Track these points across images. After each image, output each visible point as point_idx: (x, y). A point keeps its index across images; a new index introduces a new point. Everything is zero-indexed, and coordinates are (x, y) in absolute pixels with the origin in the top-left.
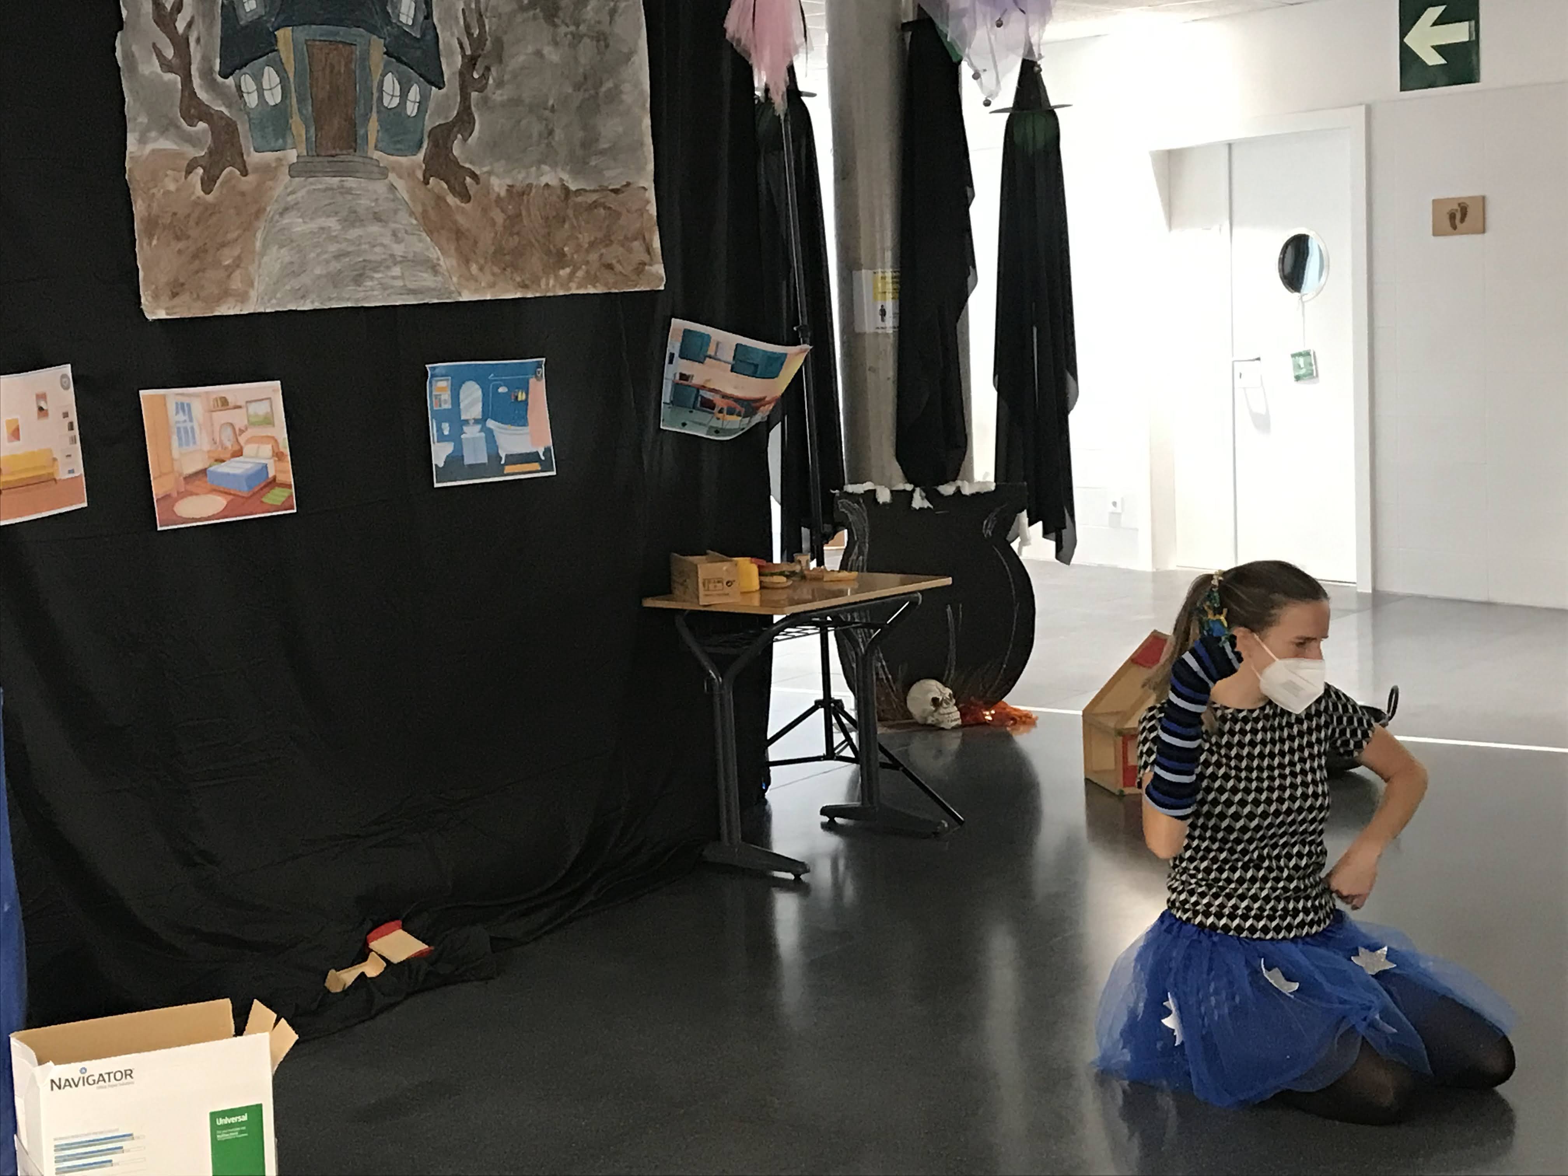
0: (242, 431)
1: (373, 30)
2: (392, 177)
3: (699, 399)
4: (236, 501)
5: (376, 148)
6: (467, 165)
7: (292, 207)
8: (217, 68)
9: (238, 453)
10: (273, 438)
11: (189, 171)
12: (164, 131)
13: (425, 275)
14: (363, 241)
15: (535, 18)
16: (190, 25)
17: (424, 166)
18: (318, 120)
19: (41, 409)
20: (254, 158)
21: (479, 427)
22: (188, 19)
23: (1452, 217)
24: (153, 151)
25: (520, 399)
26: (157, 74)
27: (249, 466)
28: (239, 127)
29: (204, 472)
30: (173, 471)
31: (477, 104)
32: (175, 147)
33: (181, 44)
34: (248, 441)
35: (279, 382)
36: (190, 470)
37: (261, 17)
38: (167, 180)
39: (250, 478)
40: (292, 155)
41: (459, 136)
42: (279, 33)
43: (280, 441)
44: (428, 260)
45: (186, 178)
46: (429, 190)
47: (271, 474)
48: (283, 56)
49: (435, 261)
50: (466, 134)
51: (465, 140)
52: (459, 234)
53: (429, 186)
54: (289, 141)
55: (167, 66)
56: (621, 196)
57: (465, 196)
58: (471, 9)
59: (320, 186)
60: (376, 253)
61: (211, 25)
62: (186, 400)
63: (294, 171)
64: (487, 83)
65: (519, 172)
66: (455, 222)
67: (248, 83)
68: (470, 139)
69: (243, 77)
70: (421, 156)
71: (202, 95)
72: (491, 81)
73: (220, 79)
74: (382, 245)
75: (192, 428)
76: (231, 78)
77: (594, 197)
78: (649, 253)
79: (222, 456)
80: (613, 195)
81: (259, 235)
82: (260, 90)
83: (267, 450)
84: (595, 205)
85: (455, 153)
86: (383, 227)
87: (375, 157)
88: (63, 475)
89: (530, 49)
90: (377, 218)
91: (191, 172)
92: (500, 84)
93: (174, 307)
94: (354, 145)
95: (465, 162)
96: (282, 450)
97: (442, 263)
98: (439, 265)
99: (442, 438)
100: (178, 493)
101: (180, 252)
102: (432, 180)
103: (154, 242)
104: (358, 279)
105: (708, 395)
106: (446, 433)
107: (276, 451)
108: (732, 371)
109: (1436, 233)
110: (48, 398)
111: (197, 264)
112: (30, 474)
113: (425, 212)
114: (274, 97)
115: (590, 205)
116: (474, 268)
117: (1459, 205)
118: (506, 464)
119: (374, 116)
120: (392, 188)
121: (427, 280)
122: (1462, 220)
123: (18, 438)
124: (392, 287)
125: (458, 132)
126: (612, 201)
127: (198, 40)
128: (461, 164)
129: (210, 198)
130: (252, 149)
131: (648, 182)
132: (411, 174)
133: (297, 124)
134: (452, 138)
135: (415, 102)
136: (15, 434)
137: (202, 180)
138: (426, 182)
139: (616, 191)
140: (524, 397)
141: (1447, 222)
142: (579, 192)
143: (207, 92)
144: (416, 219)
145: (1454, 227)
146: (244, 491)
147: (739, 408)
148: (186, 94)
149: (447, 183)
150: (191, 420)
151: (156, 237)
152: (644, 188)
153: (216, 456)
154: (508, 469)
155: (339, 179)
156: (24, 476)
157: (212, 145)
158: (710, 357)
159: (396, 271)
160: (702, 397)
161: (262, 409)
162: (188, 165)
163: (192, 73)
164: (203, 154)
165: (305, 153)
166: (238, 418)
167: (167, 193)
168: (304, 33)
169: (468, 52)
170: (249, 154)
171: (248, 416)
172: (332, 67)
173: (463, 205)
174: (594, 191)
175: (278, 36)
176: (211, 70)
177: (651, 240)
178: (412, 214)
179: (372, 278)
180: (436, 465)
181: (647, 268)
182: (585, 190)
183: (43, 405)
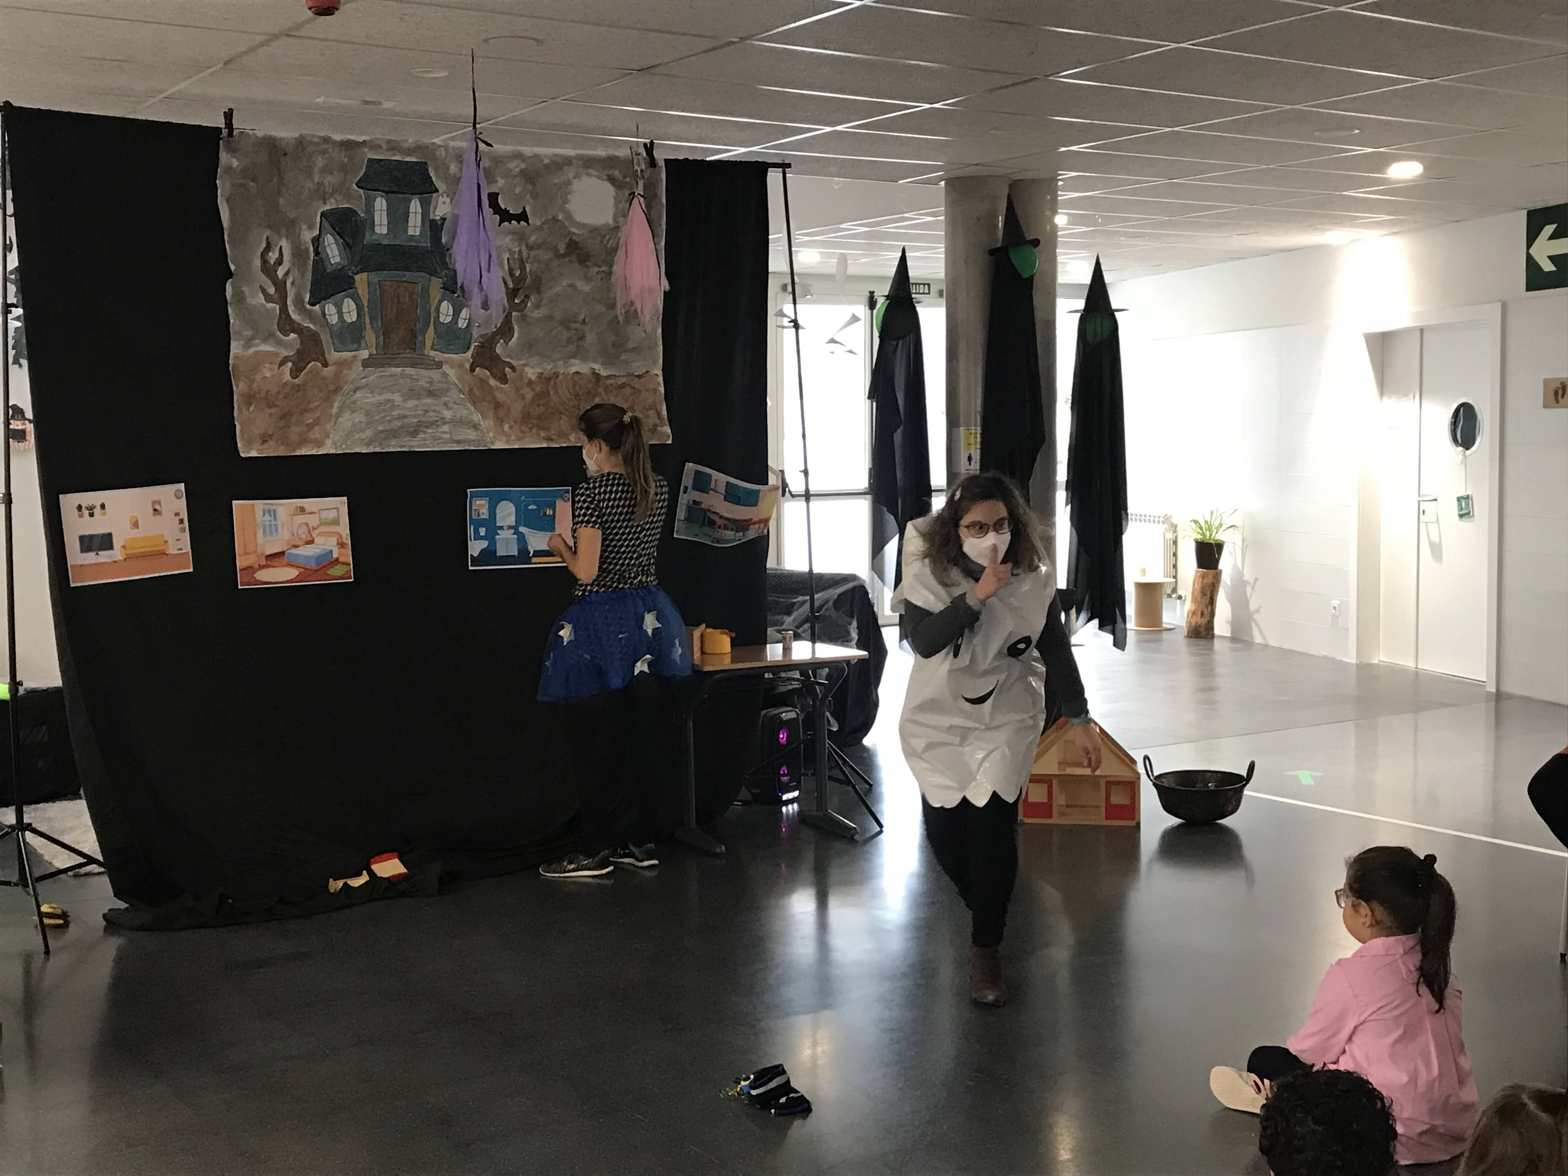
0: (314, 529)
1: (433, 273)
2: (446, 368)
3: (707, 518)
4: (306, 572)
5: (432, 348)
6: (508, 360)
7: (364, 387)
8: (307, 299)
9: (311, 542)
10: (339, 534)
11: (282, 363)
12: (265, 340)
13: (469, 431)
14: (419, 409)
15: (571, 262)
16: (287, 273)
17: (471, 361)
18: (386, 332)
19: (155, 510)
20: (333, 356)
21: (513, 531)
22: (286, 270)
23: (1556, 393)
24: (256, 353)
25: (548, 513)
26: (262, 304)
27: (318, 551)
28: (322, 337)
29: (282, 553)
30: (255, 552)
31: (518, 320)
32: (273, 349)
33: (280, 286)
34: (320, 534)
35: (346, 498)
36: (269, 552)
37: (343, 267)
38: (265, 370)
39: (318, 559)
40: (364, 354)
41: (502, 341)
42: (357, 278)
43: (344, 536)
44: (472, 421)
45: (279, 368)
46: (474, 376)
47: (335, 556)
48: (360, 292)
49: (477, 422)
50: (507, 340)
51: (506, 343)
52: (497, 406)
53: (475, 373)
54: (363, 344)
55: (268, 298)
56: (642, 379)
57: (503, 379)
58: (514, 259)
59: (386, 374)
60: (430, 417)
61: (303, 275)
62: (272, 508)
63: (366, 364)
64: (526, 306)
65: (548, 364)
66: (494, 397)
67: (330, 309)
68: (510, 343)
69: (326, 307)
70: (469, 354)
71: (295, 317)
72: (529, 305)
73: (308, 306)
74: (435, 411)
75: (276, 525)
76: (318, 306)
77: (624, 380)
78: (659, 418)
79: (297, 544)
80: (637, 379)
81: (336, 405)
82: (340, 313)
83: (333, 541)
84: (622, 386)
85: (498, 351)
86: (436, 399)
87: (431, 355)
88: (172, 550)
89: (565, 283)
90: (431, 393)
91: (283, 364)
92: (537, 306)
93: (263, 450)
94: (414, 347)
95: (506, 358)
96: (345, 541)
97: (482, 422)
98: (479, 425)
99: (478, 537)
100: (259, 565)
101: (271, 415)
102: (477, 369)
103: (251, 409)
104: (414, 433)
105: (713, 516)
106: (482, 534)
107: (340, 541)
108: (725, 500)
109: (1546, 406)
110: (162, 503)
111: (283, 422)
112: (150, 549)
113: (471, 390)
114: (351, 316)
115: (620, 385)
116: (506, 427)
117: (1561, 383)
118: (533, 556)
119: (431, 328)
120: (445, 375)
121: (472, 435)
122: (1563, 396)
123: (137, 527)
124: (441, 438)
125: (501, 338)
126: (636, 383)
127: (293, 283)
128: (503, 359)
129: (297, 381)
130: (333, 350)
131: (660, 372)
132: (461, 366)
133: (370, 336)
134: (495, 341)
135: (465, 319)
136: (136, 525)
137: (291, 369)
138: (472, 370)
139: (639, 377)
140: (551, 513)
141: (1552, 398)
142: (608, 377)
143: (299, 314)
144: (464, 394)
145: (1557, 402)
146: (313, 565)
147: (731, 526)
148: (283, 316)
149: (489, 371)
150: (275, 519)
151: (253, 405)
152: (656, 375)
153: (293, 543)
154: (534, 560)
155: (401, 369)
156: (143, 550)
157: (301, 348)
158: (712, 490)
159: (446, 428)
160: (709, 517)
161: (332, 514)
162: (281, 361)
163: (288, 303)
164: (292, 354)
165: (375, 352)
166: (313, 520)
167: (264, 378)
168: (375, 277)
169: (511, 286)
170: (330, 353)
171: (320, 519)
172: (398, 297)
173: (502, 386)
174: (623, 376)
175: (356, 279)
176: (303, 301)
177: (661, 410)
178: (460, 391)
179: (425, 433)
180: (471, 555)
181: (659, 428)
182: (615, 376)
183: (157, 507)
